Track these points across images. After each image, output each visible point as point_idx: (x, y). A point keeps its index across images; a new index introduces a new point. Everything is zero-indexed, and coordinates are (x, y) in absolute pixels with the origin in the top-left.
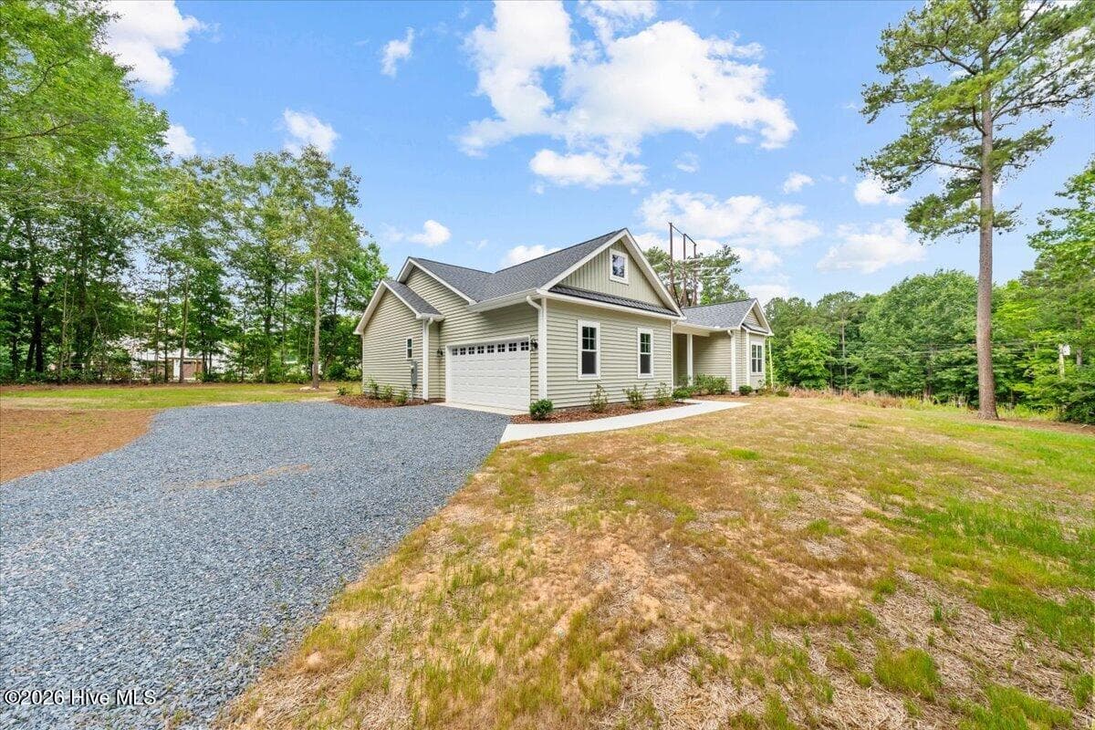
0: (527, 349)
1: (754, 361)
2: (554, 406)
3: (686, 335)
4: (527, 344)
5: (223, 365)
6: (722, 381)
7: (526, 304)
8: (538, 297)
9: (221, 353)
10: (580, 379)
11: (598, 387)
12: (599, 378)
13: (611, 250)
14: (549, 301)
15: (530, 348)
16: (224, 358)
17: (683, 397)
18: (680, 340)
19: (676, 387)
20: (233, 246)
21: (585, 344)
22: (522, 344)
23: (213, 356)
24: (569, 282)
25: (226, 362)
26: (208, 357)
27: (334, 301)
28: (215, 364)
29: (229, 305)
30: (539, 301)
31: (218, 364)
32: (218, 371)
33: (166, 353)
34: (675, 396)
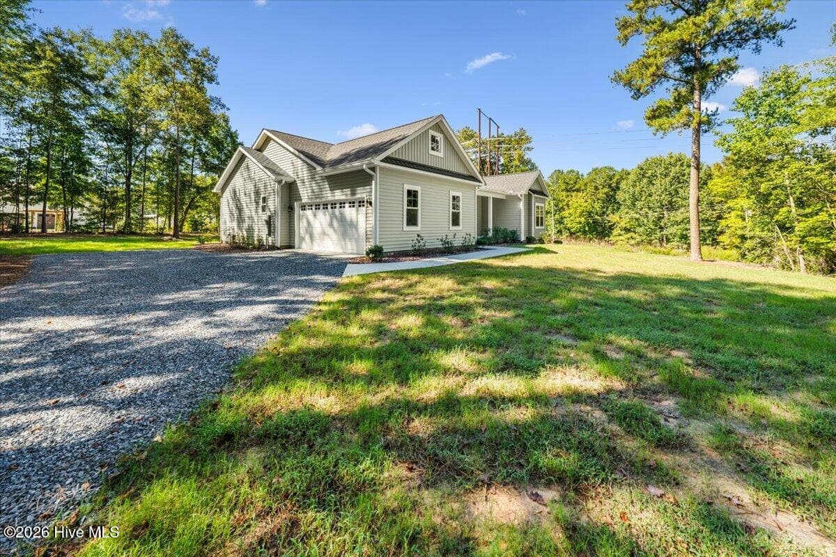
0: (363, 206)
1: (538, 218)
2: (385, 251)
3: (487, 197)
4: (363, 202)
5: (84, 218)
6: (514, 233)
7: (363, 170)
8: (372, 166)
9: (82, 206)
10: (404, 230)
11: (418, 236)
12: (420, 230)
13: (430, 131)
14: (381, 168)
15: (366, 205)
16: (85, 211)
17: (484, 244)
18: (483, 201)
19: (480, 237)
20: (93, 112)
21: (409, 203)
22: (360, 202)
23: (74, 210)
24: (397, 154)
25: (87, 215)
26: (70, 210)
27: (191, 163)
28: (76, 216)
29: (91, 165)
30: (373, 169)
31: (78, 216)
32: (79, 223)
33: (27, 207)
34: (479, 243)
